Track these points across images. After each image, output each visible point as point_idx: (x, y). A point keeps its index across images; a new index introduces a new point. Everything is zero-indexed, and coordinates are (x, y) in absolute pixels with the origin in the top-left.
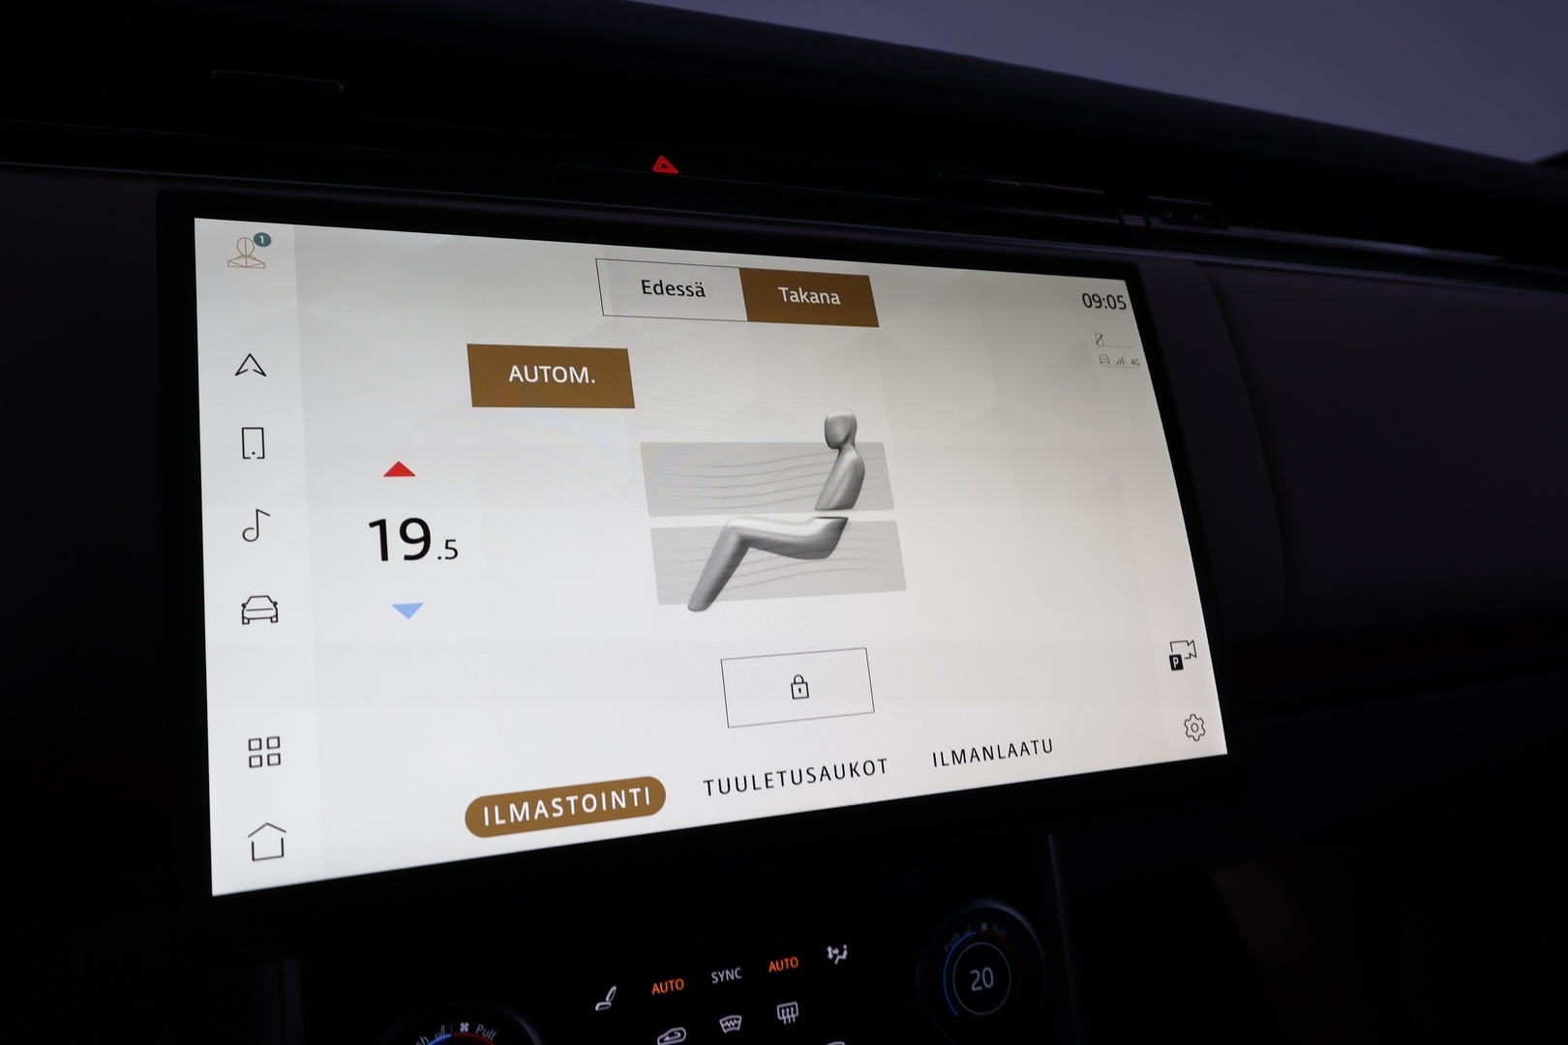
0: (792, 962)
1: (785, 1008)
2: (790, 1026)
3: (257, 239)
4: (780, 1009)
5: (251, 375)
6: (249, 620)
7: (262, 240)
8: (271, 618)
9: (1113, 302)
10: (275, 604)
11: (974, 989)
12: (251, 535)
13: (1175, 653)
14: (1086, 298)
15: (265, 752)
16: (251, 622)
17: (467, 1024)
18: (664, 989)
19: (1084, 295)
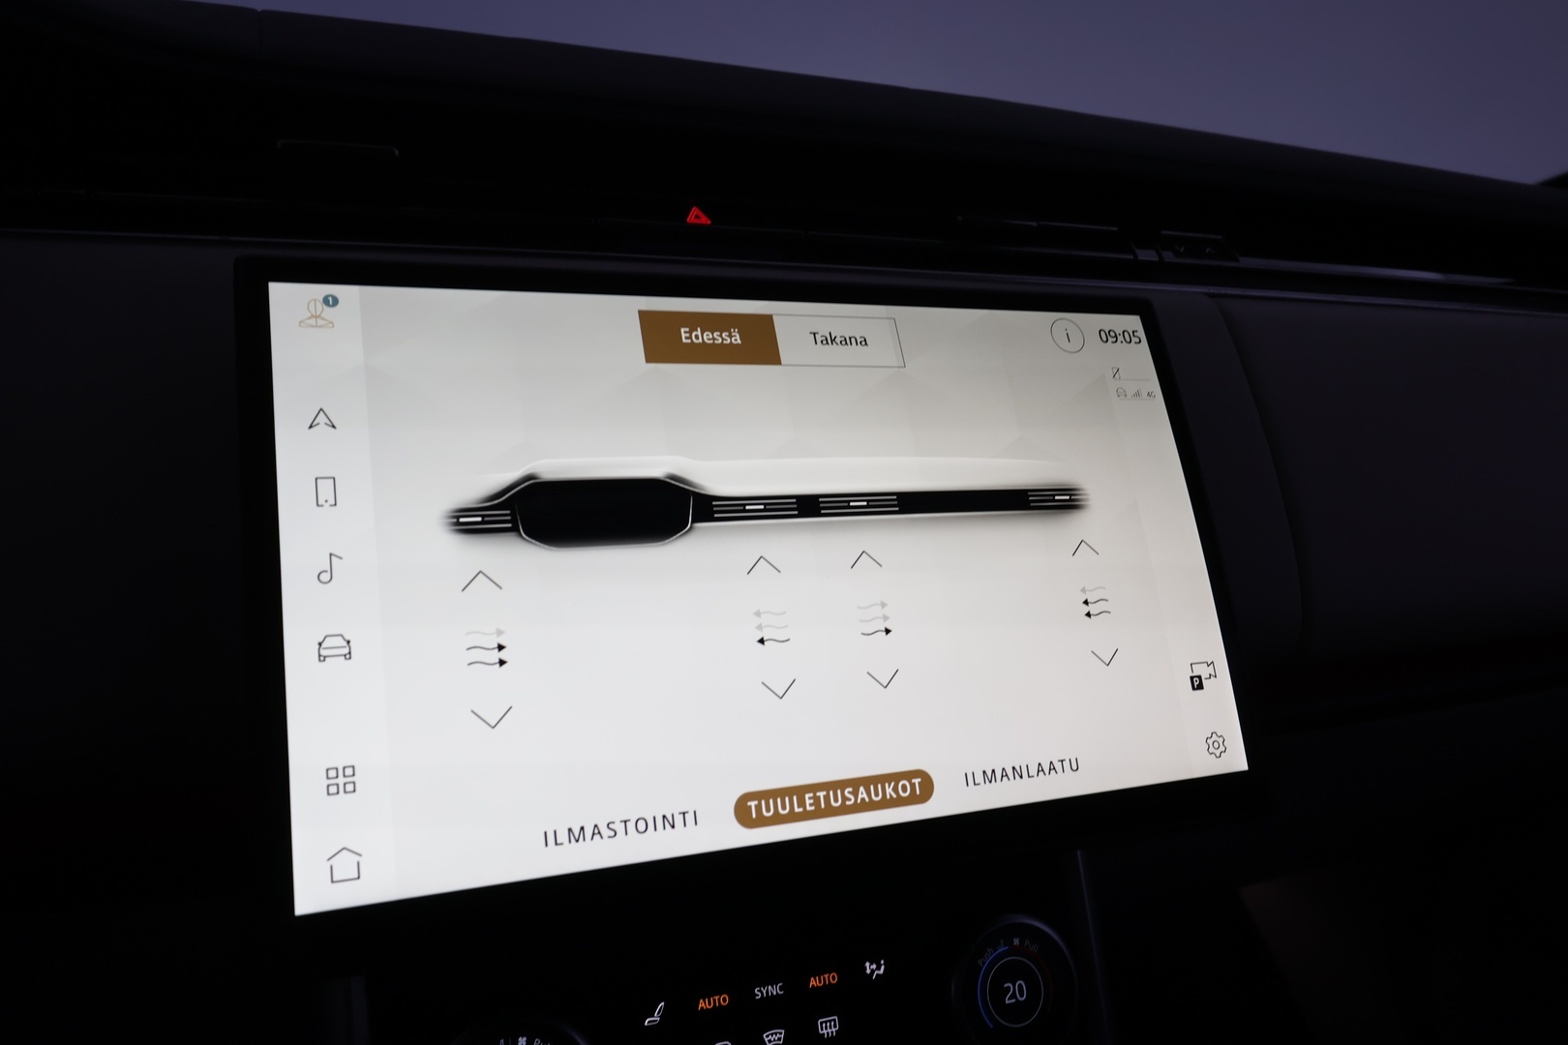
0: (832, 978)
1: (826, 1022)
2: (831, 1039)
3: (326, 301)
4: (821, 1023)
5: (322, 429)
6: (325, 657)
7: (331, 302)
8: (345, 656)
9: (1129, 337)
10: (348, 642)
11: (1007, 1002)
12: (325, 577)
13: (1195, 674)
14: (1102, 333)
15: (341, 780)
16: (327, 659)
17: (525, 1039)
18: (710, 1004)
19: (1100, 331)
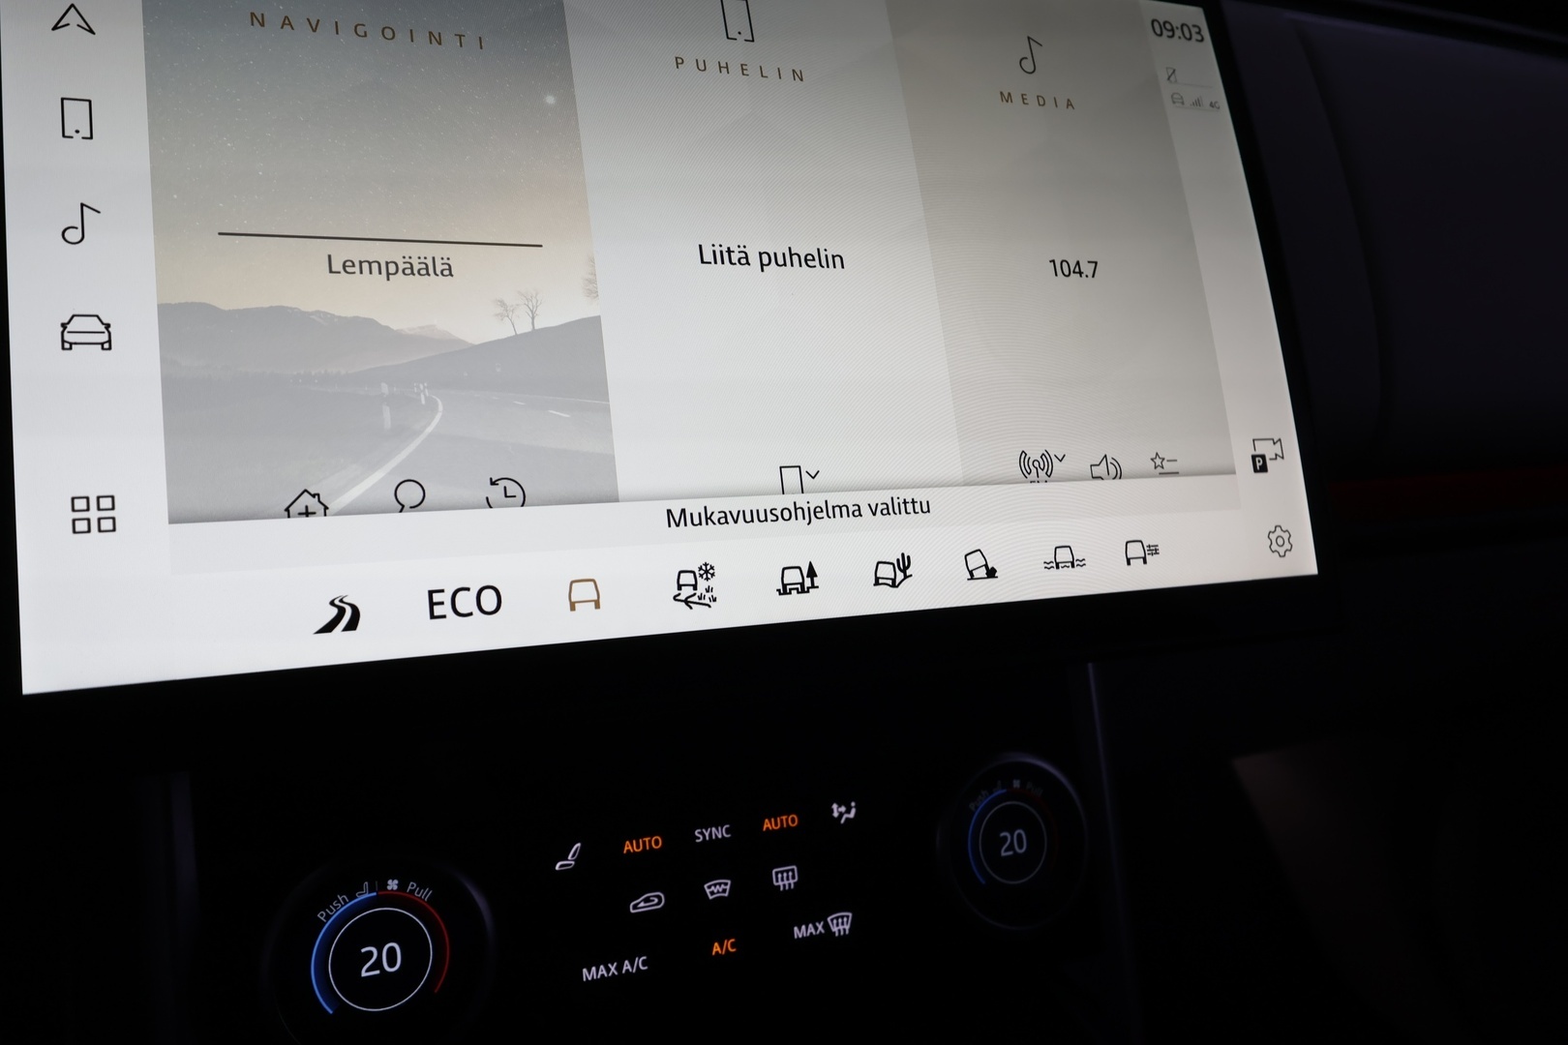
0: (791, 820)
1: (782, 872)
2: (788, 892)
4: (777, 873)
5: (73, 32)
6: (71, 344)
8: (102, 344)
9: (1186, 32)
10: (108, 326)
11: (1003, 854)
12: (74, 235)
13: (1258, 452)
14: (1156, 25)
15: (94, 514)
16: (73, 346)
17: (396, 882)
18: (638, 847)
19: (1153, 21)
